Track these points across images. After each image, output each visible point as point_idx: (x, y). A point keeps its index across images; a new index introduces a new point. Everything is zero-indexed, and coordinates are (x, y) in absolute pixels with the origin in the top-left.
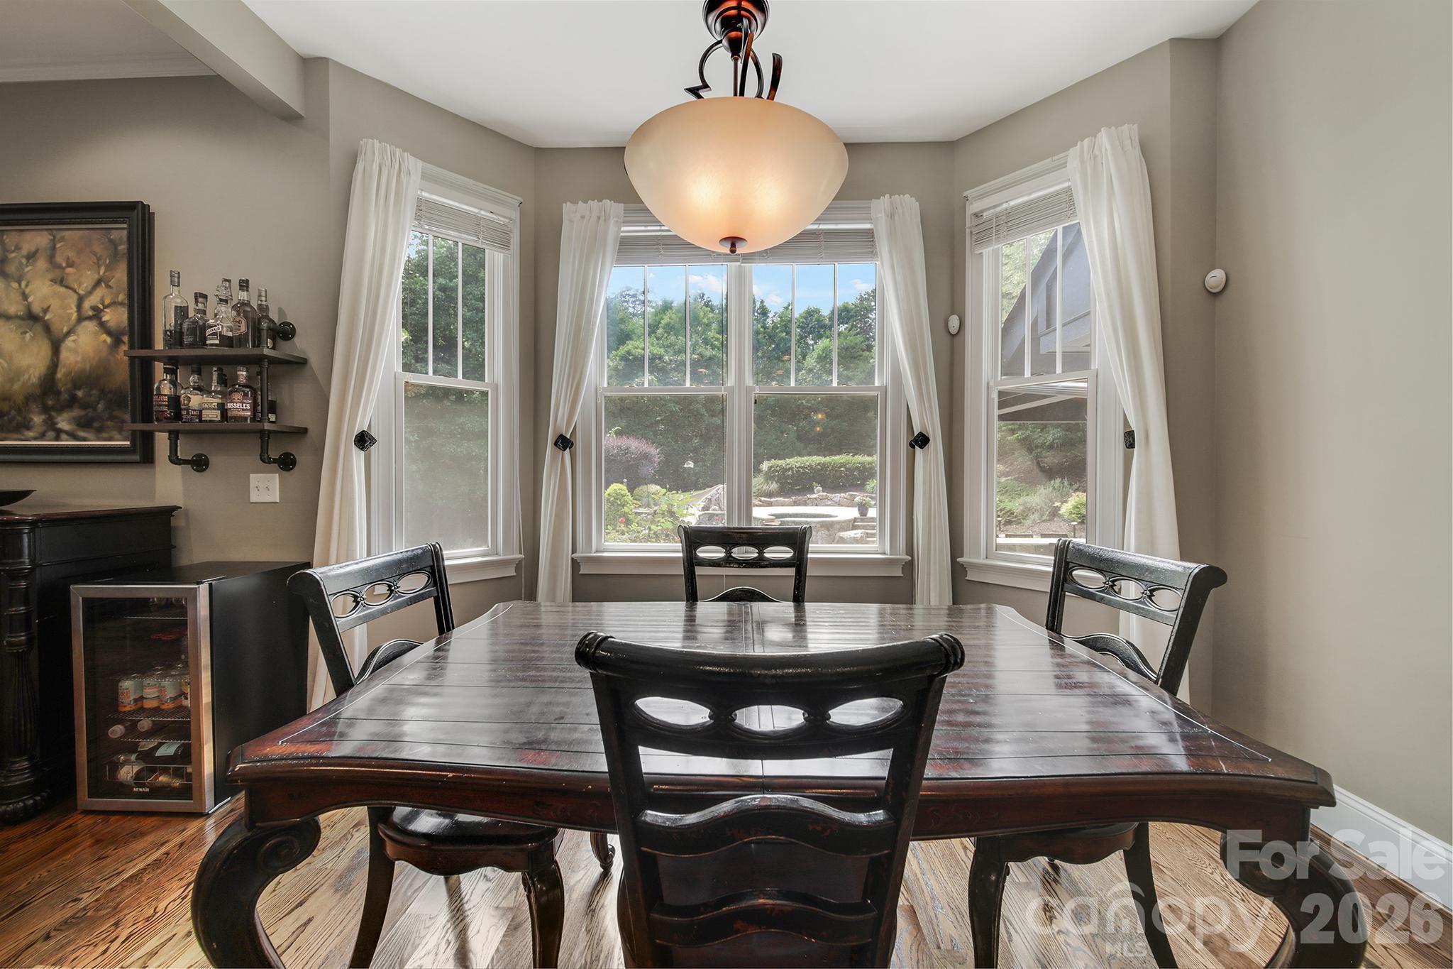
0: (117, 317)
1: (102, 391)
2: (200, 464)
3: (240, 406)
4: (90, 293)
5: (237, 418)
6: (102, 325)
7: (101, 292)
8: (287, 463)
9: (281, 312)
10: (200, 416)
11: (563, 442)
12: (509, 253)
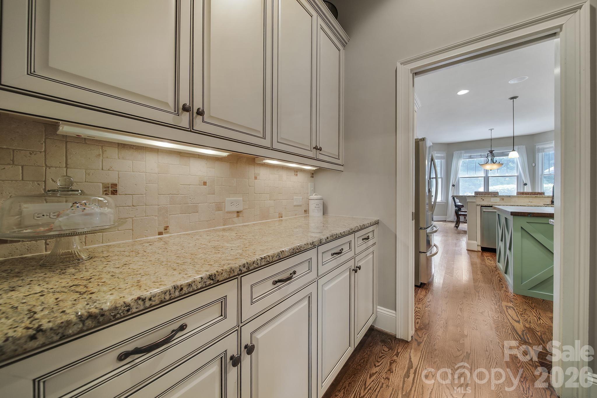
11: (453, 186)
12: (444, 160)
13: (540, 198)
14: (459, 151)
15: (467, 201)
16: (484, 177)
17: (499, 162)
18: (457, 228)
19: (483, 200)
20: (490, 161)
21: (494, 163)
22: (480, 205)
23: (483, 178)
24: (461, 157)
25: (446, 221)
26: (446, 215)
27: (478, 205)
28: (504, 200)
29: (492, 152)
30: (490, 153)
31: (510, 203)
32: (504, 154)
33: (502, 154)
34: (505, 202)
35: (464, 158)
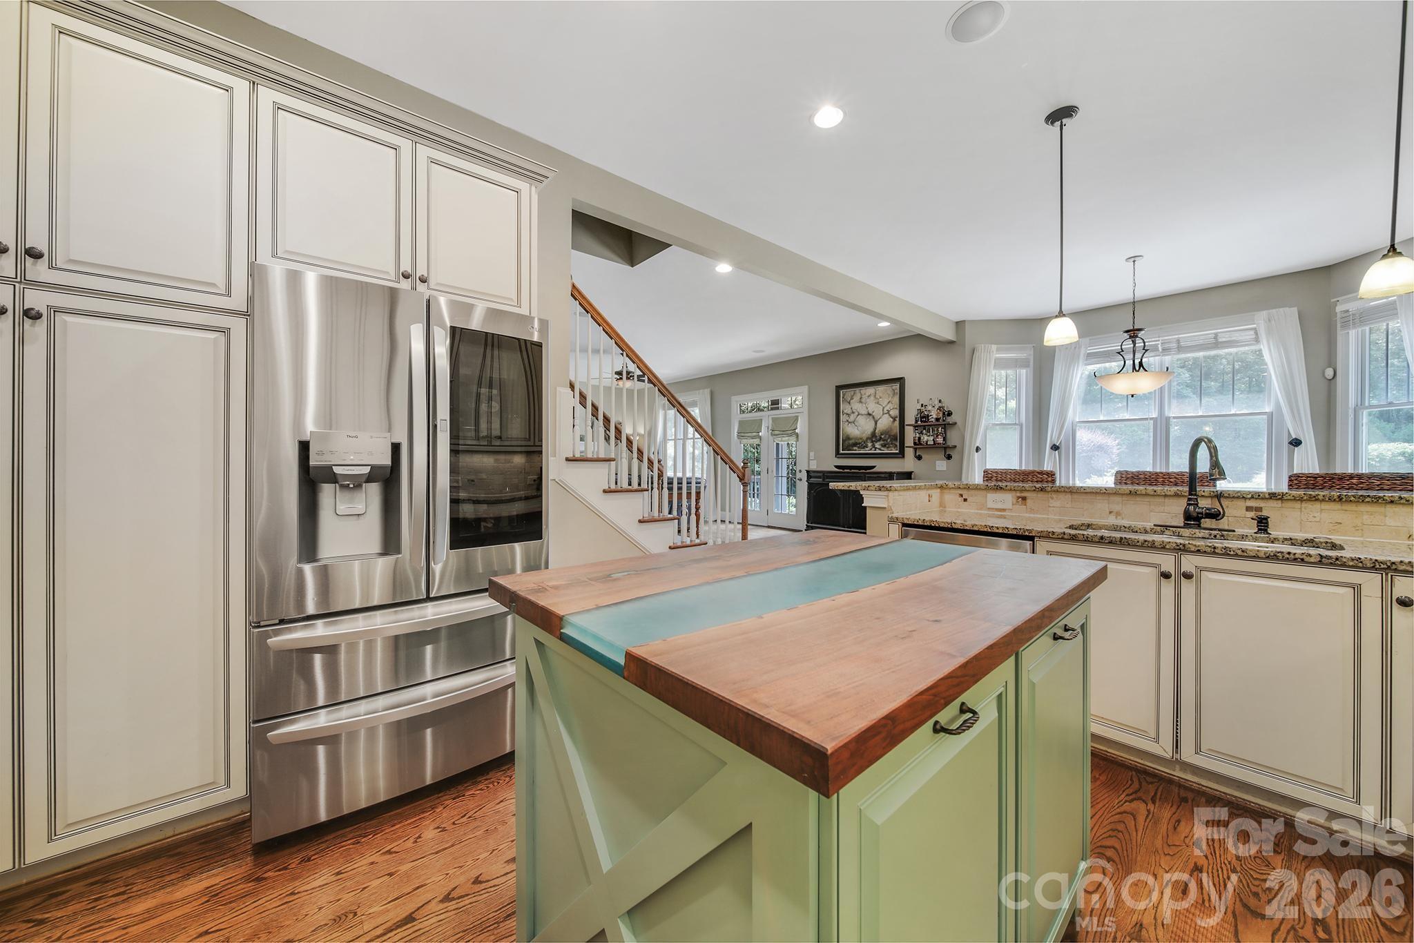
0: (895, 413)
1: (890, 436)
2: (919, 458)
3: (940, 440)
4: (886, 406)
5: (938, 444)
6: (890, 415)
7: (890, 405)
8: (949, 457)
9: (947, 407)
10: (927, 443)
11: (1055, 447)
12: (1028, 369)
13: (1147, 499)
15: (864, 504)
16: (1155, 420)
17: (1167, 368)
19: (965, 500)
22: (897, 518)
24: (1078, 357)
27: (892, 520)
28: (1028, 501)
29: (1135, 336)
30: (1131, 337)
31: (1048, 515)
32: (1221, 342)
33: (1213, 340)
34: (1032, 511)
35: (1086, 360)
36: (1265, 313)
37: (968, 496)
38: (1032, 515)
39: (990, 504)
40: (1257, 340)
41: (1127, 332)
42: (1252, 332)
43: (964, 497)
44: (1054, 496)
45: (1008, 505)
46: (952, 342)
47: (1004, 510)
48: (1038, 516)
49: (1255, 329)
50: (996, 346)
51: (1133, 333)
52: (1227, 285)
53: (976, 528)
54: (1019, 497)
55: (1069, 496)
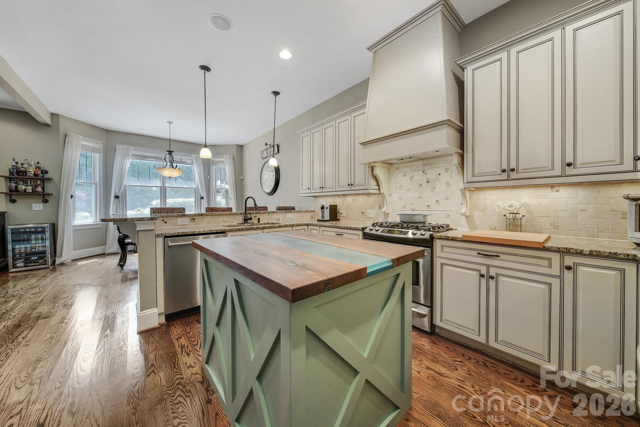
2: (13, 201)
3: (39, 189)
5: (36, 192)
8: (46, 201)
9: (44, 168)
11: (117, 197)
12: (100, 154)
14: (125, 146)
15: (137, 230)
16: (161, 187)
17: (179, 169)
18: (122, 268)
19: (166, 222)
20: (168, 166)
21: (173, 168)
22: (162, 234)
23: (159, 188)
24: (129, 155)
25: (104, 254)
26: (105, 245)
27: (158, 236)
28: (195, 220)
29: (171, 154)
30: (169, 154)
31: (203, 225)
32: (183, 162)
33: (180, 160)
34: (197, 224)
35: (132, 157)
36: (195, 155)
37: (167, 221)
38: (197, 226)
39: (179, 223)
40: (192, 164)
41: (168, 151)
42: (191, 160)
43: (165, 221)
44: (205, 217)
45: (187, 223)
46: (47, 125)
47: (185, 225)
48: (200, 226)
49: (192, 160)
50: (82, 137)
51: (170, 152)
52: (180, 141)
53: (205, 232)
54: (192, 219)
55: (210, 217)
